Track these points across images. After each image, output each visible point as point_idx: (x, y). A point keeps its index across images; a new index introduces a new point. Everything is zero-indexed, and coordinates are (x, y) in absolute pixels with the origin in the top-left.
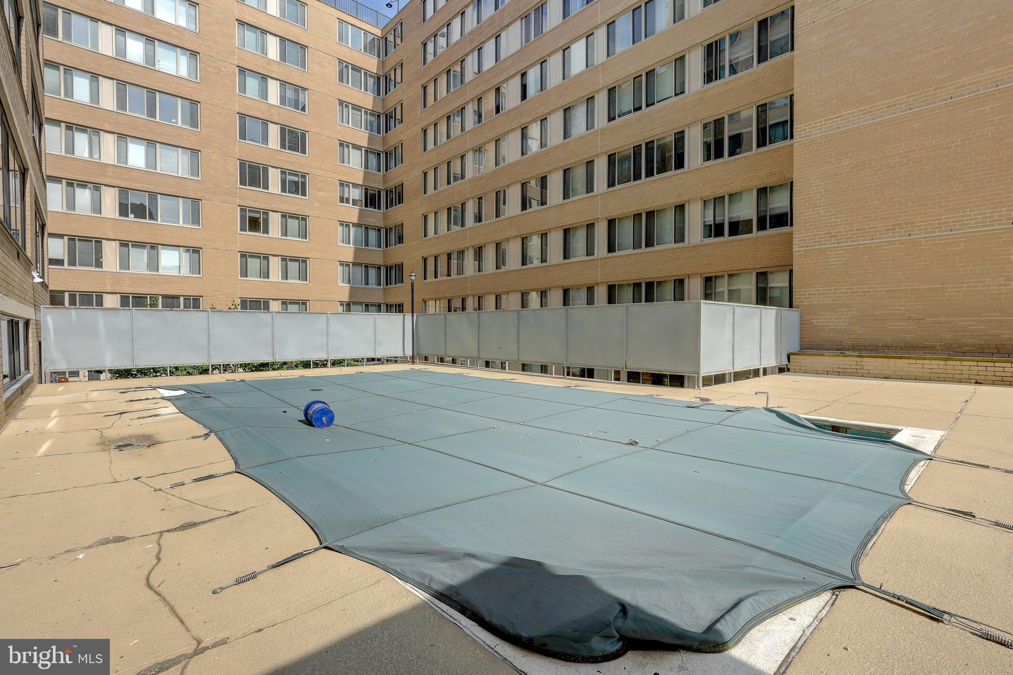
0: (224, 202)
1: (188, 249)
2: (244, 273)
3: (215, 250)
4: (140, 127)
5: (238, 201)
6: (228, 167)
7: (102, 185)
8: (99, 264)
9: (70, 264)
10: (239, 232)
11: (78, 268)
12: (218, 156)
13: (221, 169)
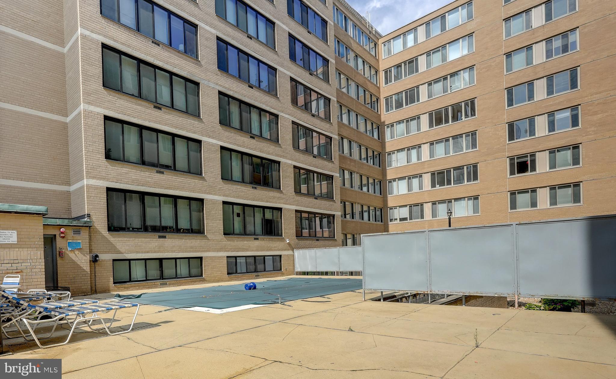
0: (495, 159)
1: (469, 198)
2: (513, 206)
3: (489, 195)
4: (440, 133)
5: (507, 154)
6: (497, 133)
7: (423, 173)
8: (422, 217)
9: (410, 219)
10: (508, 177)
11: (413, 221)
12: (490, 128)
13: (493, 136)
